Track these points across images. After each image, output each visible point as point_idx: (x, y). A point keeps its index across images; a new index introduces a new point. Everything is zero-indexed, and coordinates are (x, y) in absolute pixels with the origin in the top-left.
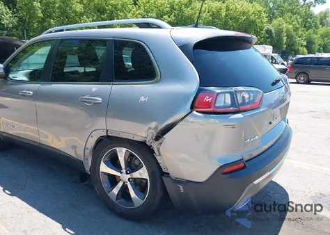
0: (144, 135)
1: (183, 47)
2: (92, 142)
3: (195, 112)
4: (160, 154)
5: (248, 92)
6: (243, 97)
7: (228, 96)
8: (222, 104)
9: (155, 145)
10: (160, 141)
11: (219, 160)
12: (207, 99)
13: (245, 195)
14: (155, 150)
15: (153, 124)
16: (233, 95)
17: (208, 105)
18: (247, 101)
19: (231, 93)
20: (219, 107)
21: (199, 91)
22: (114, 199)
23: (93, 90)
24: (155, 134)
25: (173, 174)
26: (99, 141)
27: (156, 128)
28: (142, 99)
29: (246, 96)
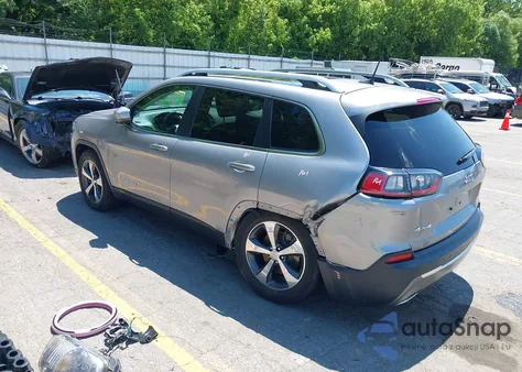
0: (301, 213)
1: (355, 119)
2: (238, 214)
3: (361, 194)
4: (317, 235)
5: (424, 175)
6: (418, 181)
7: (400, 179)
8: (393, 188)
9: (312, 225)
10: (319, 220)
11: (383, 249)
12: (376, 181)
13: (411, 288)
14: (312, 230)
15: (312, 203)
16: (406, 179)
17: (377, 187)
18: (422, 185)
19: (404, 176)
20: (390, 191)
21: (369, 170)
22: (264, 282)
23: (246, 155)
24: (314, 213)
25: (330, 259)
26: (246, 214)
27: (315, 207)
28: (302, 173)
29: (421, 179)
